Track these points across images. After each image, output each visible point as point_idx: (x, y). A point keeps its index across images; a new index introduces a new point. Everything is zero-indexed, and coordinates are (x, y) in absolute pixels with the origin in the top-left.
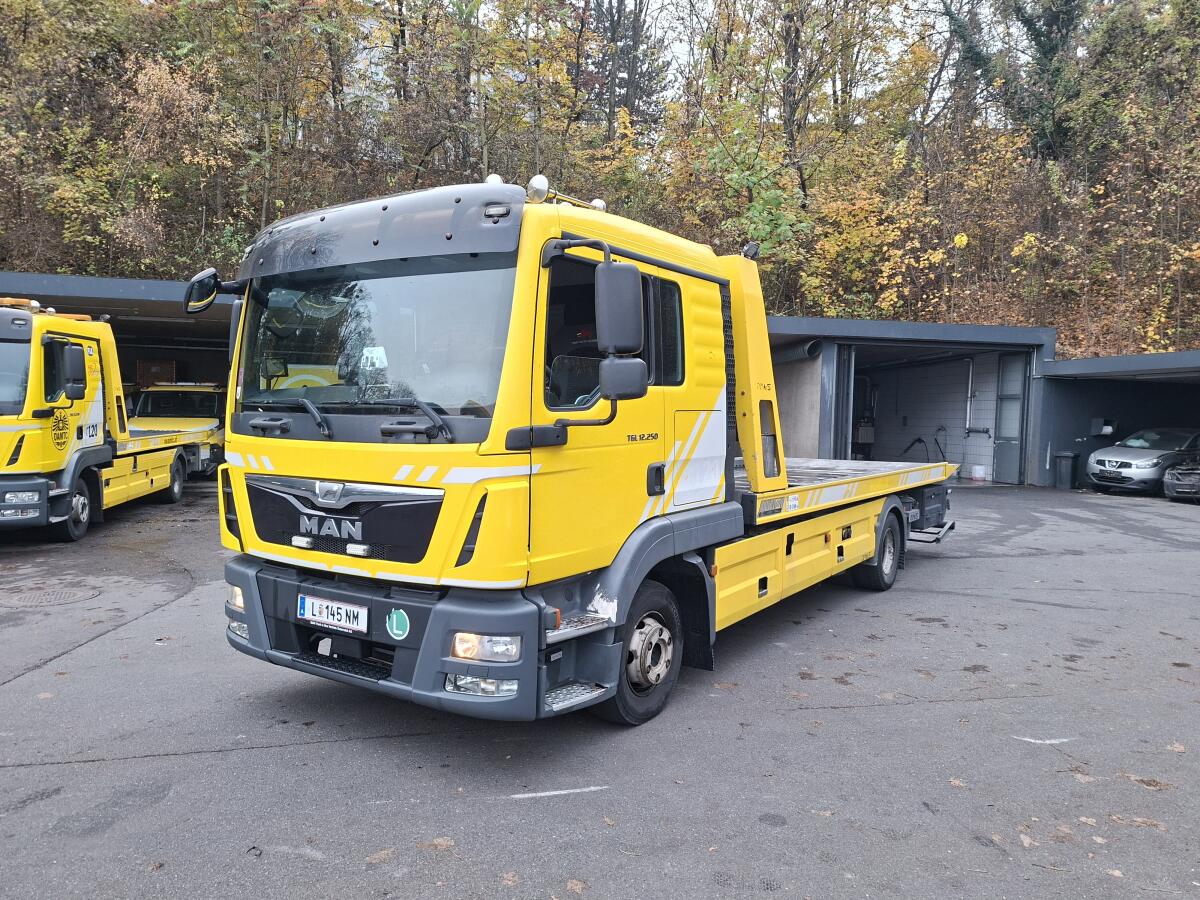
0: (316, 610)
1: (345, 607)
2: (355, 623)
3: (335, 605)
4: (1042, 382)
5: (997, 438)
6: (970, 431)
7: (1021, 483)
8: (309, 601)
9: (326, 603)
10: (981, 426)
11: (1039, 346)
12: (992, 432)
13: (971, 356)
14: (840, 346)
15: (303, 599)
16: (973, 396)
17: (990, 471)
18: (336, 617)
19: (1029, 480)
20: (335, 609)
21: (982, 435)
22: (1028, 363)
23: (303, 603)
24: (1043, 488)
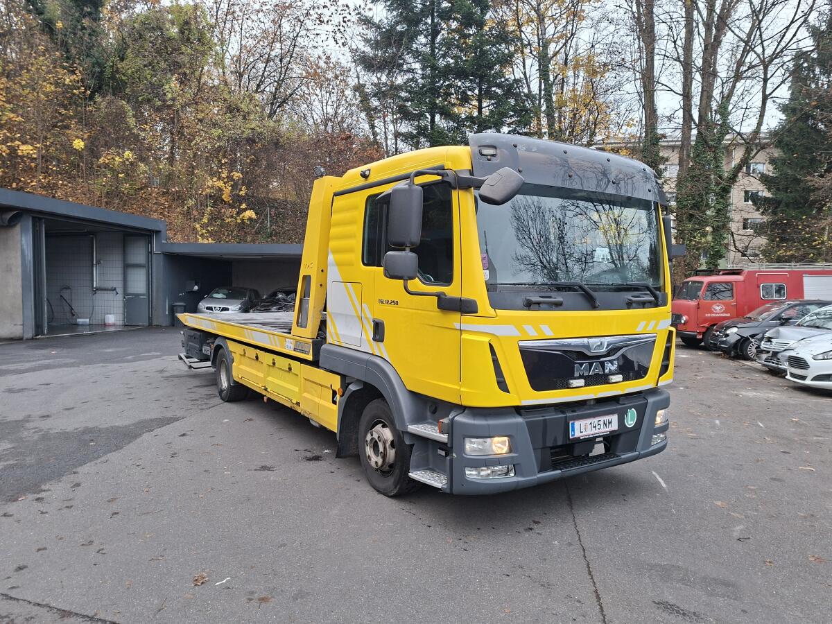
0: (582, 428)
1: (603, 419)
2: (610, 426)
3: (595, 420)
4: (162, 256)
5: (125, 293)
6: (98, 289)
7: (150, 324)
8: (577, 424)
9: (588, 421)
10: (109, 285)
11: (158, 232)
12: (120, 290)
13: (94, 233)
14: (34, 218)
15: (573, 424)
16: (98, 263)
17: (120, 317)
18: (597, 427)
19: (155, 323)
20: (596, 423)
21: (112, 292)
22: (150, 242)
23: (573, 428)
24: (166, 327)
